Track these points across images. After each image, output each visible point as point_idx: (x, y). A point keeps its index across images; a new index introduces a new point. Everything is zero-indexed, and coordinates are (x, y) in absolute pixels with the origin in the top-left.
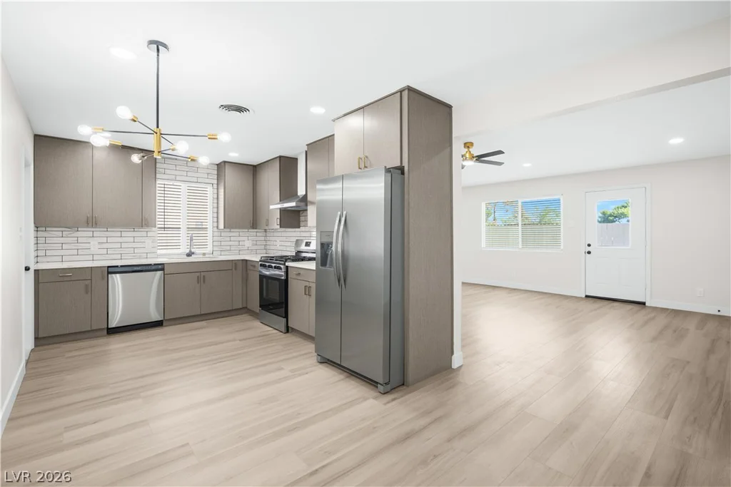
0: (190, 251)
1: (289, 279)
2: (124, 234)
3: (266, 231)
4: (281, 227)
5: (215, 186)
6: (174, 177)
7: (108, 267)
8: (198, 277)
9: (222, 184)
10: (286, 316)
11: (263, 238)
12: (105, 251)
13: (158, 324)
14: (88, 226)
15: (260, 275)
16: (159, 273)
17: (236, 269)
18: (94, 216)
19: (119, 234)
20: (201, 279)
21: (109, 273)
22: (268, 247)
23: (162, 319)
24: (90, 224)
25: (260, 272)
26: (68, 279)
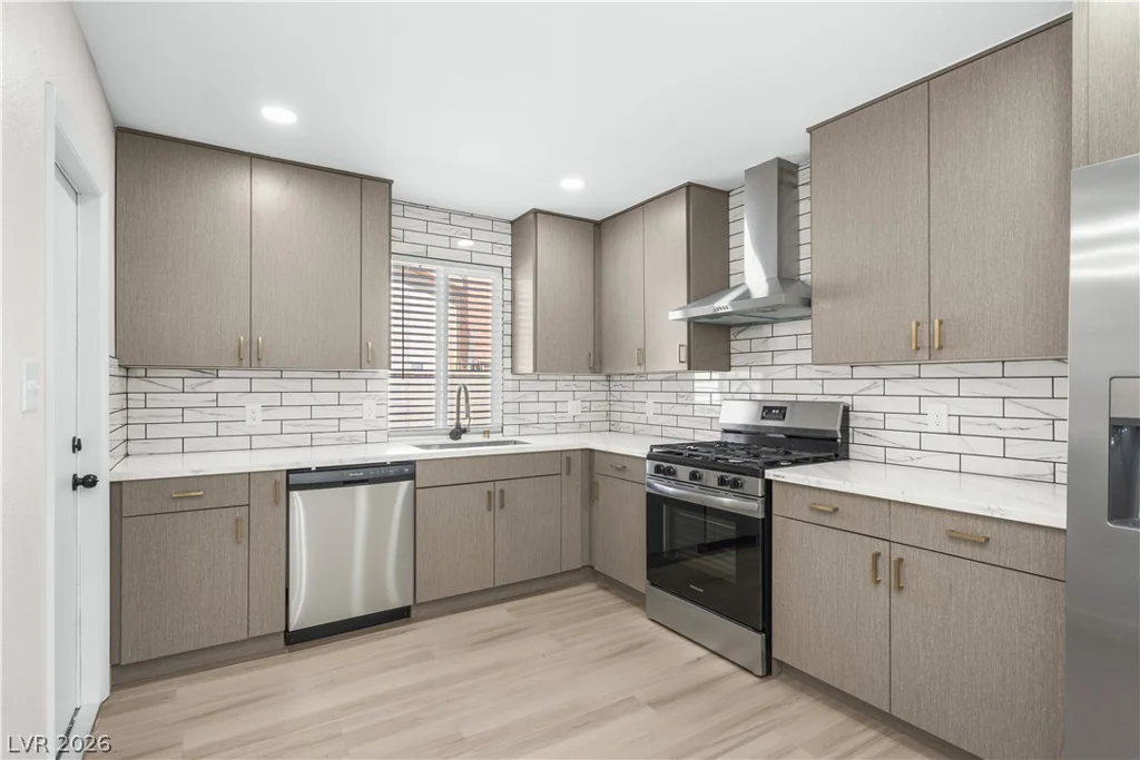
0: (458, 426)
1: (776, 520)
2: (317, 385)
3: (609, 378)
4: (689, 368)
5: (508, 272)
6: (423, 249)
7: (289, 472)
8: (489, 493)
9: (529, 266)
10: (766, 629)
11: (603, 396)
12: (275, 427)
13: (400, 615)
14: (239, 368)
15: (648, 494)
16: (404, 485)
17: (568, 473)
18: (254, 340)
19: (306, 385)
20: (497, 501)
21: (290, 487)
22: (615, 416)
23: (410, 603)
24: (245, 363)
25: (649, 485)
26: (195, 504)
